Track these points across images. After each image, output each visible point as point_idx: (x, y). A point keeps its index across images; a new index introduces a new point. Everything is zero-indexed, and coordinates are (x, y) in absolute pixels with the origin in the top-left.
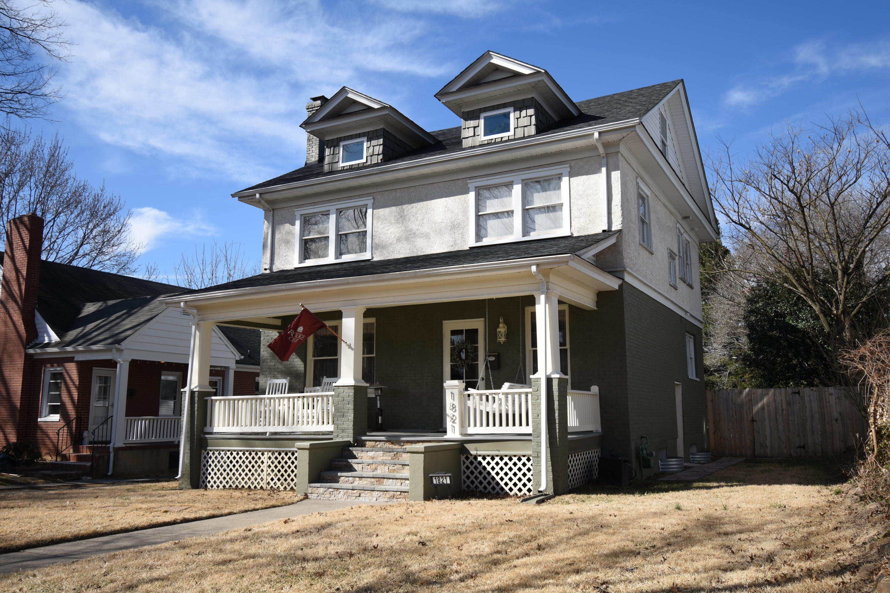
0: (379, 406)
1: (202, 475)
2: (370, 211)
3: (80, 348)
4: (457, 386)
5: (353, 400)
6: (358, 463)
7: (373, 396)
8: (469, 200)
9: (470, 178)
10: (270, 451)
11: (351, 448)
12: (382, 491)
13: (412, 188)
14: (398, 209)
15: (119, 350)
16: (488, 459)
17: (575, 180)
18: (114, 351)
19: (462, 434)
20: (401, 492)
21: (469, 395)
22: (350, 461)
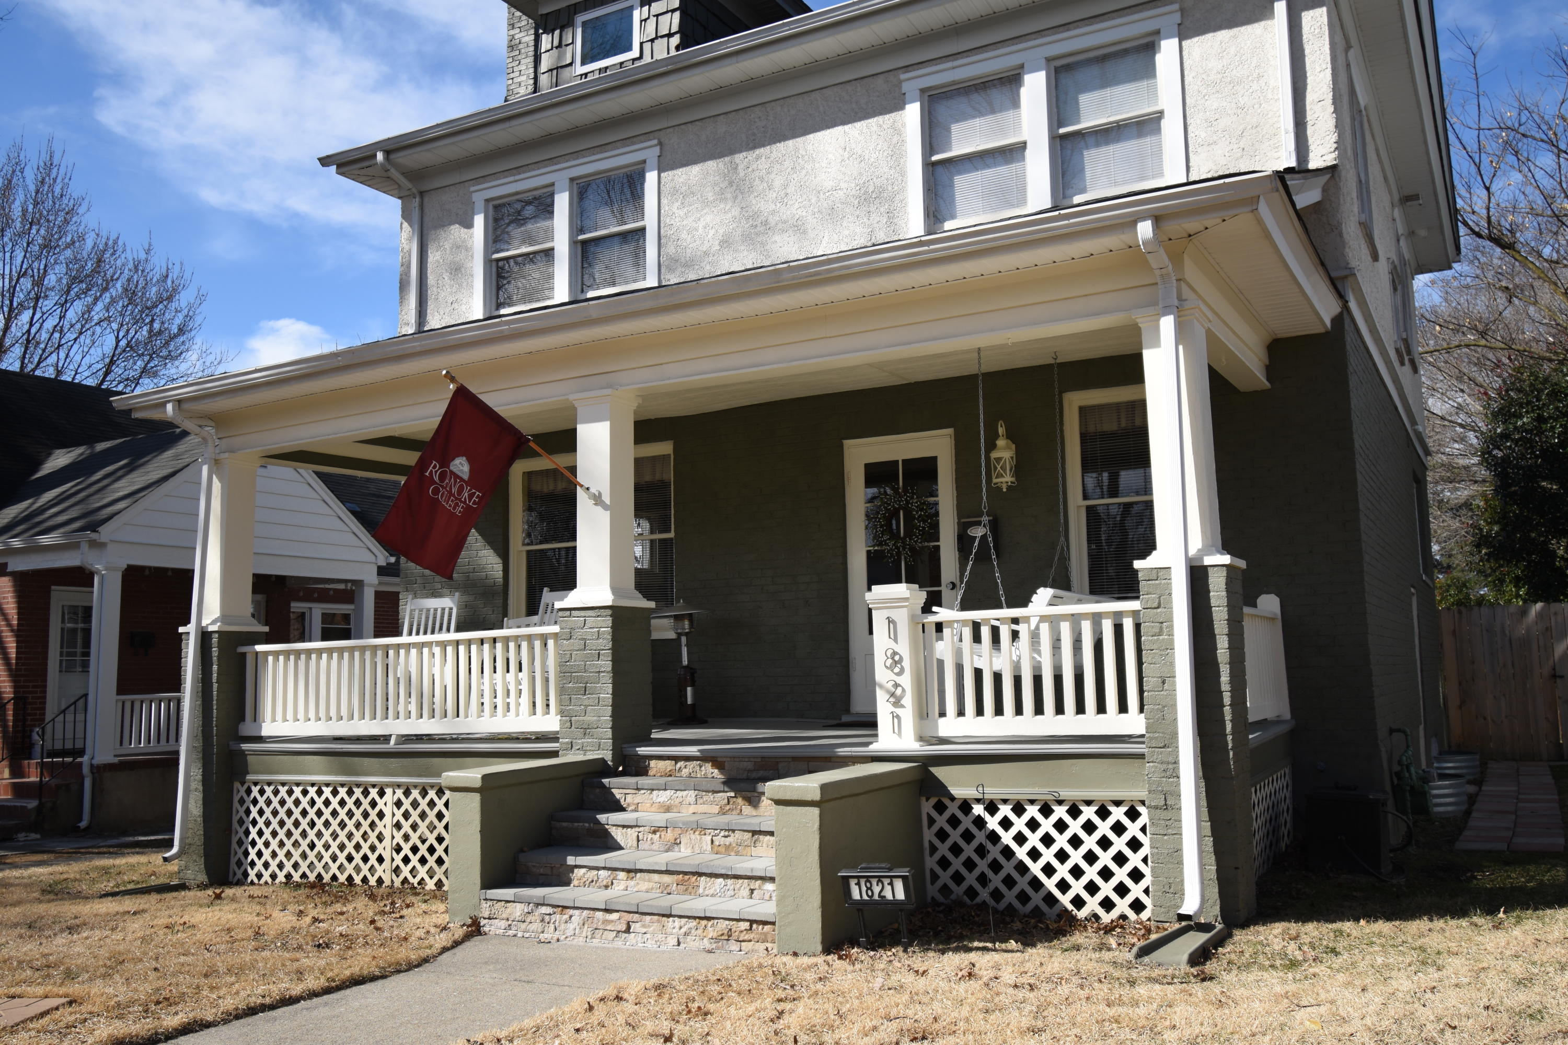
0: (685, 662)
1: (234, 845)
2: (651, 178)
3: (16, 543)
4: (906, 599)
5: (610, 645)
6: (624, 827)
7: (672, 635)
8: (904, 125)
9: (907, 68)
10: (399, 786)
11: (606, 781)
12: (695, 918)
13: (756, 109)
14: (721, 165)
15: (94, 544)
16: (1005, 810)
17: (1197, 46)
18: (85, 547)
19: (921, 739)
20: (752, 922)
21: (939, 627)
22: (602, 818)
